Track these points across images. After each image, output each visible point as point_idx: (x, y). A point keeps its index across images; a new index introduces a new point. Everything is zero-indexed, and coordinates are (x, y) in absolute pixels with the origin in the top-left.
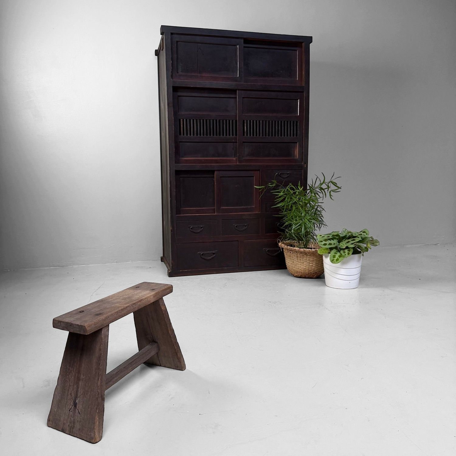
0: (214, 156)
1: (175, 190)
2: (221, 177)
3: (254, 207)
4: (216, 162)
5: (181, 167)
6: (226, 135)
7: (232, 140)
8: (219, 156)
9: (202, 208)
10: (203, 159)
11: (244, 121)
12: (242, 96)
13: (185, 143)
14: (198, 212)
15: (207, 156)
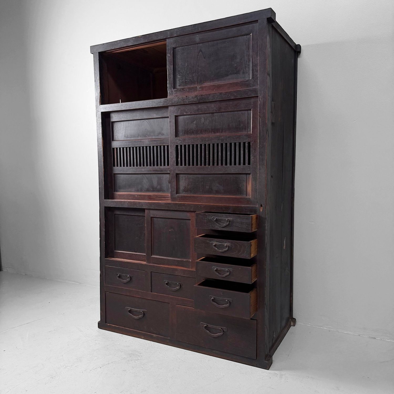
0: (148, 190)
1: (104, 230)
2: (152, 217)
3: (190, 261)
4: (150, 198)
5: (110, 203)
6: (161, 165)
7: (167, 171)
8: (153, 191)
9: (136, 252)
10: (137, 195)
11: (177, 146)
12: (175, 115)
13: (120, 175)
14: (130, 257)
15: (141, 191)
